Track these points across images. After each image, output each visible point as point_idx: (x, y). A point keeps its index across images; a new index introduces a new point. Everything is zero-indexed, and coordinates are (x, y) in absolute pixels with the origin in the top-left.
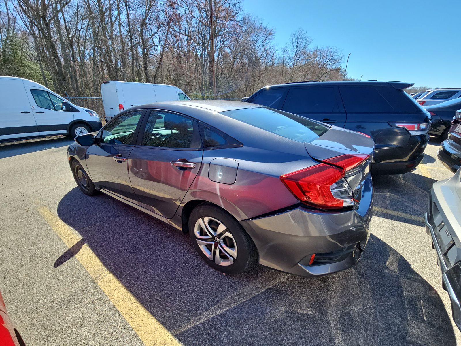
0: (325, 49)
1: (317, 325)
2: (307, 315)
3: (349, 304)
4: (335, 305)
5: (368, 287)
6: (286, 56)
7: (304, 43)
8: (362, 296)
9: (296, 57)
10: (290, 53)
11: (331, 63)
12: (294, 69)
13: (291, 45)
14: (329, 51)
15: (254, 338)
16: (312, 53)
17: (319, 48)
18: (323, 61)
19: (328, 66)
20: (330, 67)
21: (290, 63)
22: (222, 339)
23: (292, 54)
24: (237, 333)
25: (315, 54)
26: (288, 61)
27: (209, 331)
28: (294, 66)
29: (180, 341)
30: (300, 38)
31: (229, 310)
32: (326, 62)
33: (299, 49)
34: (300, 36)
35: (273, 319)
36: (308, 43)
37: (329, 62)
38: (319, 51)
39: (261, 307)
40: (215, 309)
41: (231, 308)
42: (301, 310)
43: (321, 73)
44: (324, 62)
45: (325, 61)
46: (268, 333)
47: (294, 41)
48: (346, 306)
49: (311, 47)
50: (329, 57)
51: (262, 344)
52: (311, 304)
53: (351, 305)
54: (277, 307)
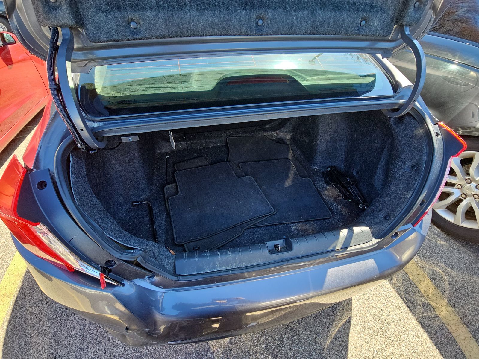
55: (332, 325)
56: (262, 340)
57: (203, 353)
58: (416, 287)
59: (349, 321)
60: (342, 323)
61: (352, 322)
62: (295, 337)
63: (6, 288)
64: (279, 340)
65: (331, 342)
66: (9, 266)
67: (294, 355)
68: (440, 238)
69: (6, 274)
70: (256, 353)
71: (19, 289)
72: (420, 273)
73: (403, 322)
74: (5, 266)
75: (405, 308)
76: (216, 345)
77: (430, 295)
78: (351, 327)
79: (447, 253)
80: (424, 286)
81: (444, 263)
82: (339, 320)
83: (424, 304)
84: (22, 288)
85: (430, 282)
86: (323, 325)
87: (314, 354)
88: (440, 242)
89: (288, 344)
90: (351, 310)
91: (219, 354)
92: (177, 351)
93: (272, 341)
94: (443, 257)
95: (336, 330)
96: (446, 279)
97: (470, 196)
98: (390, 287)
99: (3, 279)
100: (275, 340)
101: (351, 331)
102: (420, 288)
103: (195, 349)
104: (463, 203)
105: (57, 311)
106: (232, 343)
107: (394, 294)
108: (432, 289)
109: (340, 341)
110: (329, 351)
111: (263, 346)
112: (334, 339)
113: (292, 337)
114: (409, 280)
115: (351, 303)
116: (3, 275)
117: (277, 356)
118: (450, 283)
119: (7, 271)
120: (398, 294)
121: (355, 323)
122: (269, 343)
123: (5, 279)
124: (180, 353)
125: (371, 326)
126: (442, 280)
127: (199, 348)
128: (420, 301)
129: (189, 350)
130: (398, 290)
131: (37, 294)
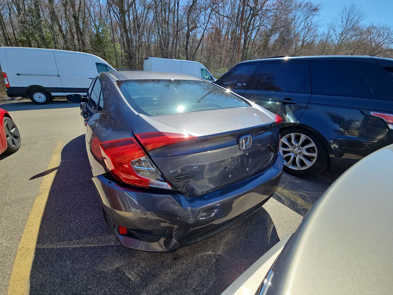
0: (382, 26)
1: (127, 292)
2: (129, 279)
3: (174, 290)
4: (160, 284)
5: (211, 283)
6: (332, 32)
7: (356, 18)
8: (194, 289)
9: (343, 33)
10: (337, 29)
11: (388, 42)
12: (339, 47)
13: (340, 20)
14: (387, 29)
15: (74, 276)
16: (365, 29)
17: (375, 25)
18: (378, 39)
19: (384, 45)
20: (386, 46)
21: (335, 39)
22: (56, 265)
23: (339, 31)
24: (69, 266)
25: (368, 31)
26: (334, 37)
27: (55, 256)
28: (340, 43)
29: (35, 253)
30: (352, 13)
31: (82, 247)
32: (383, 40)
33: (348, 24)
34: (352, 11)
35: (102, 269)
36: (361, 19)
37: (385, 41)
38: (375, 28)
39: (104, 256)
40: (75, 242)
41: (85, 246)
42: (130, 273)
43: (374, 52)
44: (380, 41)
45: (381, 39)
46: (87, 278)
47: (344, 16)
48: (169, 289)
49: (365, 24)
50: (386, 36)
51: (75, 283)
52: (142, 273)
53: (175, 291)
54: (114, 261)
55: (267, 232)
56: (234, 253)
57: (203, 273)
58: (297, 203)
59: (274, 227)
60: (271, 230)
61: (276, 228)
62: (252, 245)
63: (15, 291)
64: (244, 249)
65: (271, 240)
66: (11, 275)
67: (255, 254)
68: (297, 180)
69: (11, 281)
70: (235, 260)
71: (29, 289)
72: (295, 197)
73: (298, 220)
74: (7, 277)
75: (296, 213)
76: (209, 266)
77: (304, 205)
78: (277, 230)
79: (303, 185)
80: (299, 202)
81: (303, 190)
82: (269, 229)
83: (303, 209)
84: (31, 287)
85: (301, 199)
86: (262, 234)
87: (265, 249)
88: (297, 182)
89: (250, 250)
90: (273, 223)
91: (213, 270)
92: (185, 279)
93: (240, 251)
94: (302, 188)
95: (270, 234)
96: (307, 196)
97: (298, 154)
98: (286, 206)
99: (10, 286)
100: (242, 250)
101: (277, 232)
102: (298, 203)
103: (197, 273)
104: (297, 159)
105: (75, 292)
106: (218, 261)
107: (289, 209)
108: (304, 202)
109: (274, 238)
110: (272, 245)
111: (237, 256)
112: (271, 238)
113: (250, 245)
114: (292, 201)
115: (272, 219)
116: (9, 283)
117: (246, 257)
118: (310, 197)
119: (11, 279)
120: (290, 208)
121: (278, 227)
122: (239, 253)
123: (11, 286)
124: (188, 279)
125: (285, 226)
126: (306, 197)
127: (199, 272)
128: (301, 208)
129: (193, 275)
130: (289, 207)
131: (49, 287)
